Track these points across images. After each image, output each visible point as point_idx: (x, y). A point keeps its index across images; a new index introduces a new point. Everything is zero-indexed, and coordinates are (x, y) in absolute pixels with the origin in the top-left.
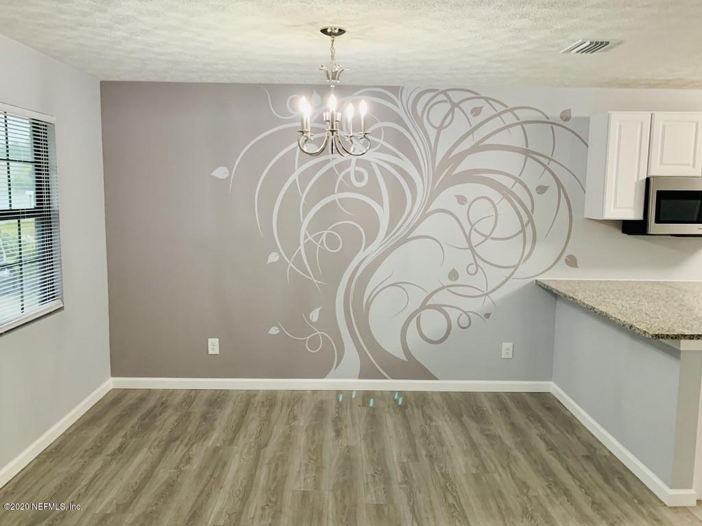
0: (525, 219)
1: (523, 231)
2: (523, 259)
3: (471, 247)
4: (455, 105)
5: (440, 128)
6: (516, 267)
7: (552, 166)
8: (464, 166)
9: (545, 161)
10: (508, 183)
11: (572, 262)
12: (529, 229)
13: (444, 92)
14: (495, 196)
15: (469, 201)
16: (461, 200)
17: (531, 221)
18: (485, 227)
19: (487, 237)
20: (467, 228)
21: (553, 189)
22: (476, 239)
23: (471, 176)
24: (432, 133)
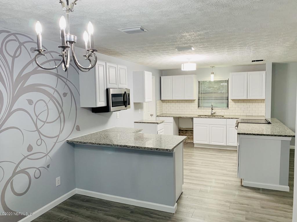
0: (60, 110)
1: (60, 116)
2: (61, 132)
3: (38, 130)
4: (21, 44)
5: (14, 57)
6: (58, 136)
7: (68, 83)
8: (29, 82)
9: (65, 80)
10: (51, 91)
11: (78, 129)
12: (62, 115)
13: (14, 34)
14: (47, 99)
15: (34, 103)
16: (30, 102)
17: (62, 111)
18: (43, 117)
19: (45, 122)
20: (35, 118)
21: (69, 94)
22: (40, 124)
23: (34, 88)
24: (10, 60)
